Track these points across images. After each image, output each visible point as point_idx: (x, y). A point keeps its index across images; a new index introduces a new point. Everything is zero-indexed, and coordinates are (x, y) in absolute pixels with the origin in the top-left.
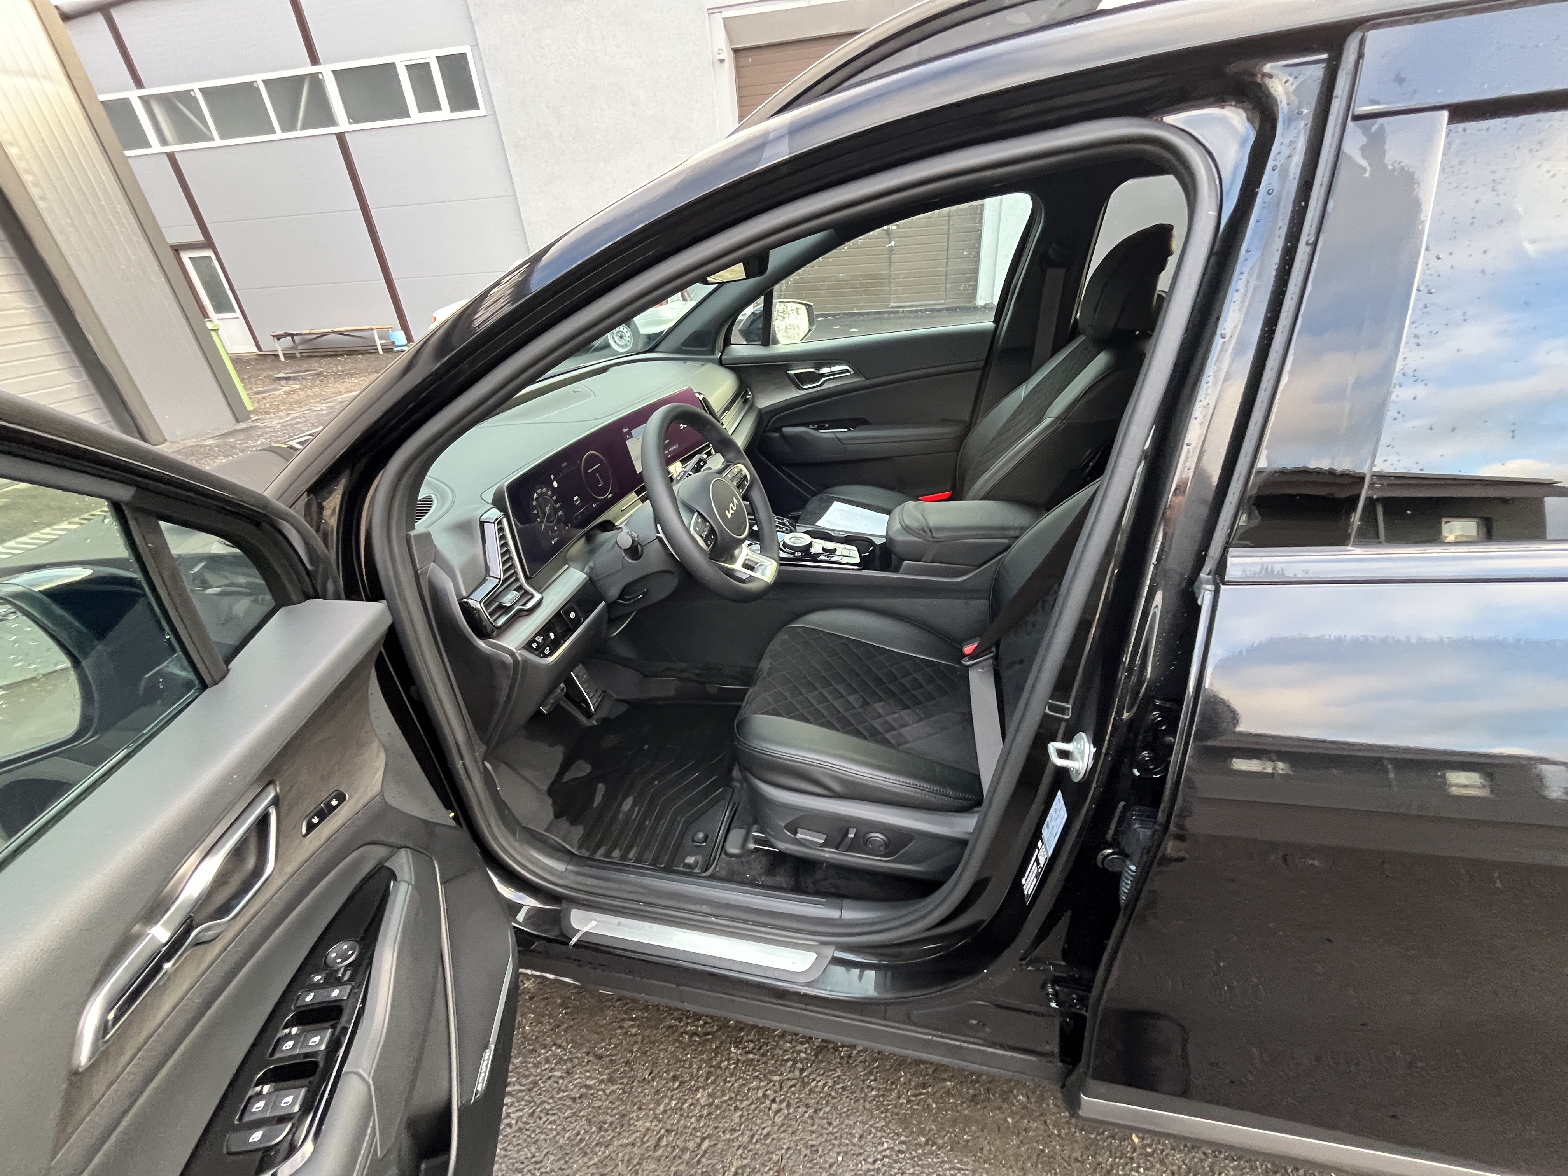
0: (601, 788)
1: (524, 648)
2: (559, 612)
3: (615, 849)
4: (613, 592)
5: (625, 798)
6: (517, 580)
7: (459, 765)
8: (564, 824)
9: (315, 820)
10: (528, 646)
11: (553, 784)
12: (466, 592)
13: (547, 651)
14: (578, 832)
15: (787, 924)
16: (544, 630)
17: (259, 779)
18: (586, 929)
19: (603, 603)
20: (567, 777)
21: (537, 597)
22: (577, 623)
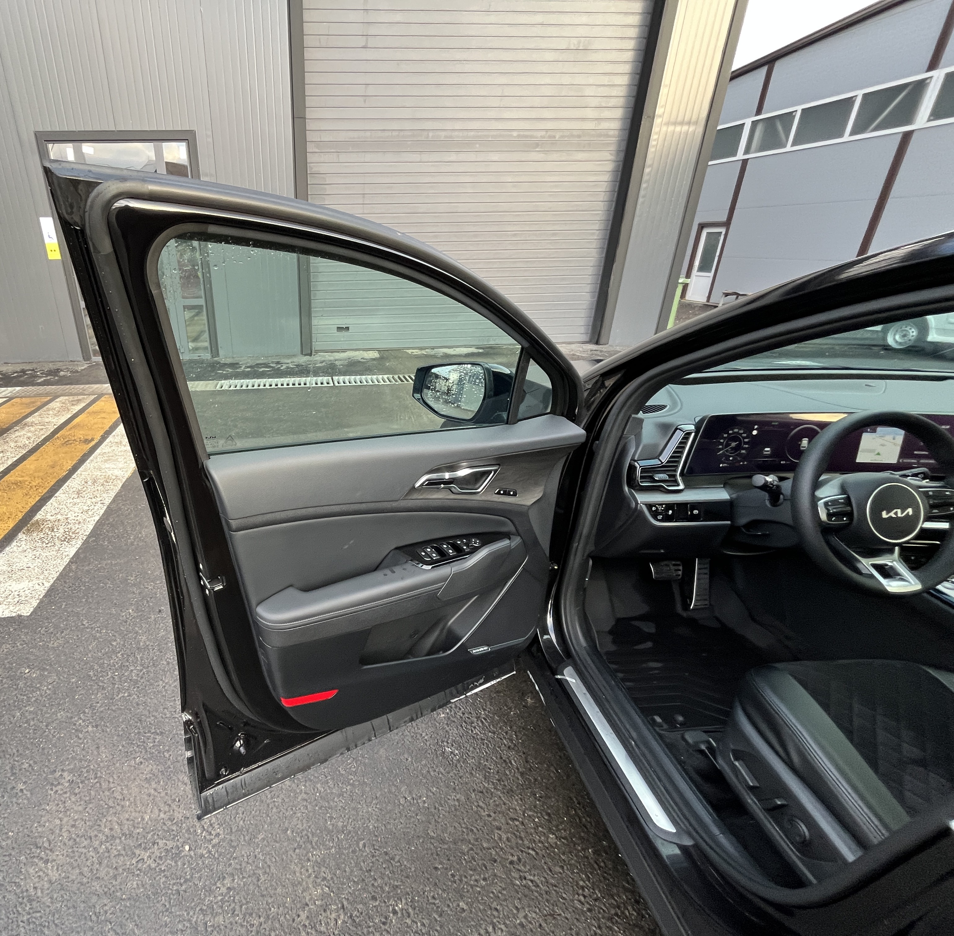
0: (649, 644)
1: (646, 505)
2: (688, 503)
3: (622, 672)
4: (743, 521)
5: (657, 661)
6: (675, 471)
7: (575, 545)
8: (609, 638)
9: (502, 492)
10: (649, 506)
11: (624, 619)
12: (638, 457)
13: (660, 517)
14: (612, 648)
15: (675, 795)
16: (669, 506)
17: (497, 459)
18: (568, 679)
19: (729, 522)
20: (636, 623)
21: (681, 487)
22: (694, 518)
